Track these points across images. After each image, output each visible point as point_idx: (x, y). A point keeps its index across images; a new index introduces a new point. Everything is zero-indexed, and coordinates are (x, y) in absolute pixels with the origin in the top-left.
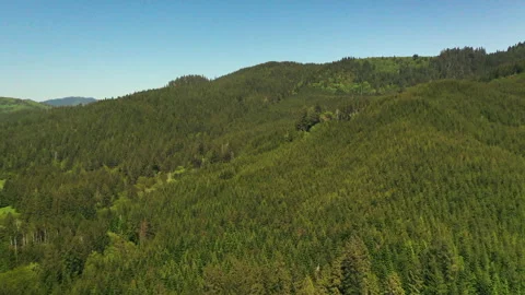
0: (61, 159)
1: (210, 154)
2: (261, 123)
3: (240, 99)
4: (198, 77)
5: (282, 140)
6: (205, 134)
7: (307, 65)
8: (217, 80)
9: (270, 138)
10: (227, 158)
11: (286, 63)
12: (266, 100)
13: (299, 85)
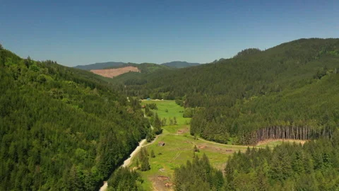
0: (197, 92)
1: (269, 90)
2: (295, 75)
3: (282, 63)
4: (255, 49)
5: (306, 83)
6: (263, 81)
7: (327, 39)
8: (266, 51)
9: (300, 82)
10: (278, 91)
11: (313, 39)
12: (298, 62)
13: (320, 52)
